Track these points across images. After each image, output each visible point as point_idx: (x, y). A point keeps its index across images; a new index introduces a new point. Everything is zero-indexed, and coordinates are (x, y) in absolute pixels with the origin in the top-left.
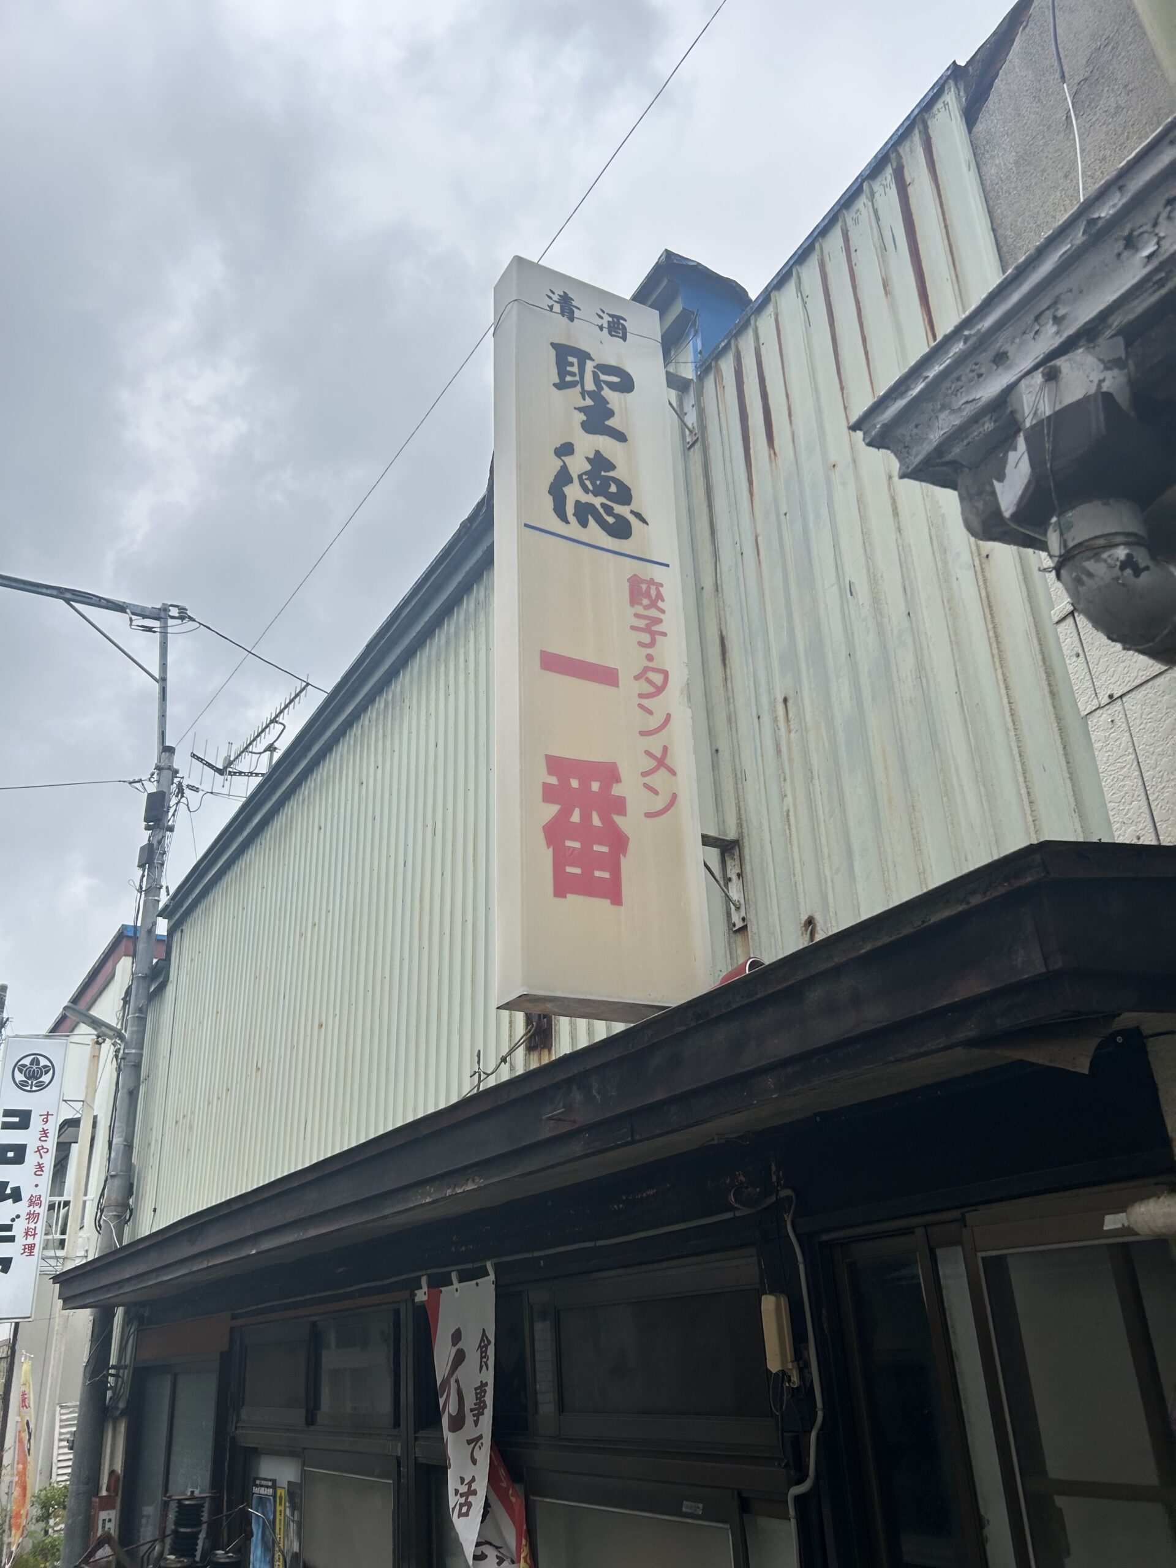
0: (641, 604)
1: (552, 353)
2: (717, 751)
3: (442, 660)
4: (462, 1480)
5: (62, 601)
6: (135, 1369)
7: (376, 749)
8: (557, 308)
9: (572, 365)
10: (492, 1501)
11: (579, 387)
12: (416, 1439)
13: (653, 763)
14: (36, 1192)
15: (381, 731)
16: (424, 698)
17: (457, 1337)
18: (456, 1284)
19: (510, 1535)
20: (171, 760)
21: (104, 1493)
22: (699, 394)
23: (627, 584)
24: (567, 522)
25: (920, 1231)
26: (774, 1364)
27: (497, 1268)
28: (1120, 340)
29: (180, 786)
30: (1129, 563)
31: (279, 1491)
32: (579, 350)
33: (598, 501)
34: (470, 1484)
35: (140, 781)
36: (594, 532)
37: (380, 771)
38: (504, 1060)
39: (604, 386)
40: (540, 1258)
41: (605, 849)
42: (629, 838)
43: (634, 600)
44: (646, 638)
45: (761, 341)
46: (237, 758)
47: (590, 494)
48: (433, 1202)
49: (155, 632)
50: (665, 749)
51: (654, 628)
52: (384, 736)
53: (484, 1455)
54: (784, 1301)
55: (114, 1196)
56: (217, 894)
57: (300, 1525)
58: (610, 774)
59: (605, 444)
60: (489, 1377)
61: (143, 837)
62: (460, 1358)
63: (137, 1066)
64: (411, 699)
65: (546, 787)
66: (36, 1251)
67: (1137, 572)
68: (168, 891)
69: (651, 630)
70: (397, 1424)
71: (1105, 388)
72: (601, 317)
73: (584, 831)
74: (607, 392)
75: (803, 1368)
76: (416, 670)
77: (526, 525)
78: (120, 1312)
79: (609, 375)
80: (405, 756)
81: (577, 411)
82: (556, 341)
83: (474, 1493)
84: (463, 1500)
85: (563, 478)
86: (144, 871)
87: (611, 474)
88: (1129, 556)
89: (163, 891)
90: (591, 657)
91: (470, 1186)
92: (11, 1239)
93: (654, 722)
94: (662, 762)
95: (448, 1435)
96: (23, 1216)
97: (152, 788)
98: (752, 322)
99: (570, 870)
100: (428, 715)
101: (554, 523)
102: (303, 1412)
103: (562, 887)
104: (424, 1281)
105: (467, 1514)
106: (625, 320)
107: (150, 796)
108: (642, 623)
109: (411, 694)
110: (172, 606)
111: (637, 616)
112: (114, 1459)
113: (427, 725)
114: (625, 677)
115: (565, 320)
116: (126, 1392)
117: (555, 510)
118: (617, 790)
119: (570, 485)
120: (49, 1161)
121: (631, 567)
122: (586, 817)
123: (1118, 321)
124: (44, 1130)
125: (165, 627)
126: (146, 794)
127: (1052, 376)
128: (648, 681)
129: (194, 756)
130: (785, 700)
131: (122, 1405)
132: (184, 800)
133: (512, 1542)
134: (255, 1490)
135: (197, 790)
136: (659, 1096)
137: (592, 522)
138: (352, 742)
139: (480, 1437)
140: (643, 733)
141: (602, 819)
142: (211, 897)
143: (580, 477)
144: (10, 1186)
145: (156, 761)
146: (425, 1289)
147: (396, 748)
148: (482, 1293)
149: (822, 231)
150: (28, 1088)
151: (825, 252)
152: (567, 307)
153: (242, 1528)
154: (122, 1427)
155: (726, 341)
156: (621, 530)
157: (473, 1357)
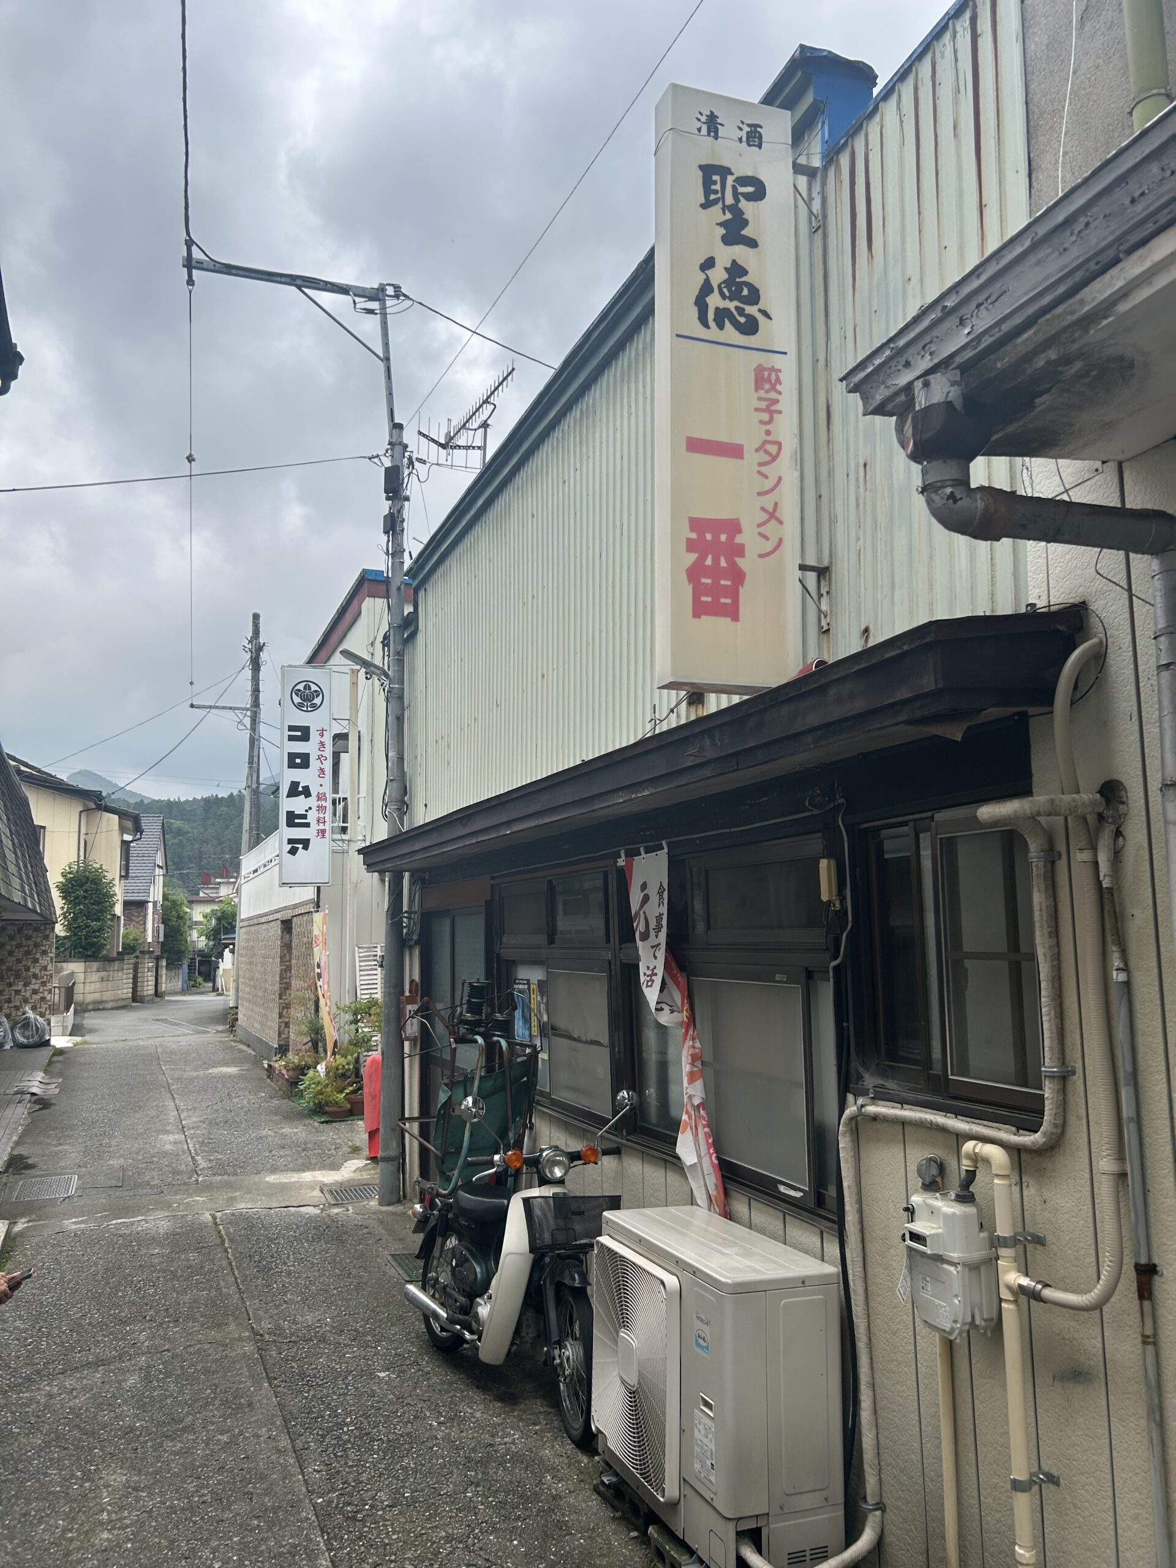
0: (763, 389)
1: (700, 174)
2: (820, 496)
3: (625, 380)
4: (648, 968)
5: (294, 288)
6: (422, 914)
7: (575, 453)
8: (704, 129)
9: (715, 183)
10: (668, 980)
11: (720, 204)
12: (620, 949)
13: (766, 516)
14: (321, 790)
15: (578, 438)
16: (611, 413)
17: (644, 887)
18: (643, 855)
19: (678, 997)
20: (400, 436)
21: (407, 994)
22: (824, 184)
23: (753, 374)
24: (708, 327)
25: (911, 824)
26: (825, 897)
27: (669, 844)
28: (958, 372)
29: (410, 459)
30: (952, 496)
31: (532, 986)
32: (721, 167)
33: (732, 305)
34: (653, 970)
35: (378, 456)
36: (730, 333)
37: (578, 473)
38: (672, 711)
39: (741, 198)
40: (697, 838)
41: (728, 583)
42: (745, 574)
43: (758, 384)
44: (765, 417)
45: (870, 147)
46: (457, 434)
47: (727, 300)
48: (624, 802)
49: (376, 314)
50: (776, 505)
51: (773, 408)
52: (581, 443)
53: (661, 954)
54: (833, 862)
55: (394, 795)
56: (452, 561)
57: (547, 1005)
58: (734, 527)
59: (739, 252)
60: (664, 910)
61: (385, 507)
62: (646, 899)
63: (401, 698)
64: (601, 412)
65: (689, 540)
66: (327, 834)
67: (955, 501)
68: (411, 556)
69: (770, 409)
70: (608, 941)
71: (949, 399)
72: (741, 129)
73: (715, 572)
74: (744, 204)
75: (843, 900)
76: (604, 385)
77: (677, 336)
78: (407, 875)
79: (746, 186)
80: (597, 463)
81: (718, 227)
82: (703, 163)
83: (656, 974)
84: (649, 978)
85: (706, 289)
86: (389, 537)
87: (744, 279)
88: (952, 493)
89: (406, 555)
90: (723, 437)
91: (646, 793)
92: (307, 825)
93: (768, 484)
94: (773, 515)
95: (639, 943)
96: (314, 808)
97: (388, 463)
98: (864, 126)
99: (704, 599)
100: (615, 430)
101: (699, 331)
102: (546, 936)
103: (699, 610)
104: (623, 853)
105: (651, 986)
106: (761, 127)
107: (386, 469)
108: (763, 405)
109: (601, 409)
110: (389, 285)
111: (760, 399)
112: (413, 970)
113: (615, 439)
114: (748, 451)
115: (711, 139)
116: (417, 929)
117: (699, 318)
118: (738, 539)
119: (712, 295)
120: (328, 766)
121: (758, 358)
122: (716, 561)
123: (958, 360)
124: (321, 743)
125: (383, 308)
126: (383, 469)
127: (926, 385)
128: (766, 452)
129: (420, 433)
130: (865, 465)
131: (415, 937)
132: (414, 471)
133: (679, 1002)
134: (515, 986)
135: (424, 462)
136: (752, 744)
137: (727, 323)
138: (555, 443)
139: (659, 944)
140: (760, 494)
141: (727, 561)
142: (448, 562)
143: (719, 286)
144: (301, 785)
145: (388, 438)
146: (623, 858)
147: (591, 454)
148: (661, 859)
149: (918, 57)
150: (305, 709)
151: (920, 77)
152: (712, 124)
153: (510, 1004)
154: (417, 952)
155: (845, 139)
156: (750, 327)
157: (654, 899)
